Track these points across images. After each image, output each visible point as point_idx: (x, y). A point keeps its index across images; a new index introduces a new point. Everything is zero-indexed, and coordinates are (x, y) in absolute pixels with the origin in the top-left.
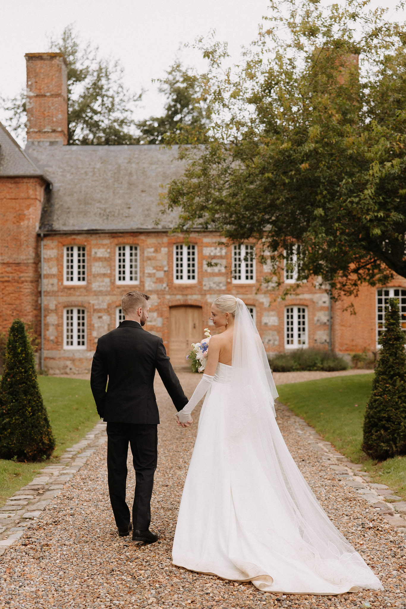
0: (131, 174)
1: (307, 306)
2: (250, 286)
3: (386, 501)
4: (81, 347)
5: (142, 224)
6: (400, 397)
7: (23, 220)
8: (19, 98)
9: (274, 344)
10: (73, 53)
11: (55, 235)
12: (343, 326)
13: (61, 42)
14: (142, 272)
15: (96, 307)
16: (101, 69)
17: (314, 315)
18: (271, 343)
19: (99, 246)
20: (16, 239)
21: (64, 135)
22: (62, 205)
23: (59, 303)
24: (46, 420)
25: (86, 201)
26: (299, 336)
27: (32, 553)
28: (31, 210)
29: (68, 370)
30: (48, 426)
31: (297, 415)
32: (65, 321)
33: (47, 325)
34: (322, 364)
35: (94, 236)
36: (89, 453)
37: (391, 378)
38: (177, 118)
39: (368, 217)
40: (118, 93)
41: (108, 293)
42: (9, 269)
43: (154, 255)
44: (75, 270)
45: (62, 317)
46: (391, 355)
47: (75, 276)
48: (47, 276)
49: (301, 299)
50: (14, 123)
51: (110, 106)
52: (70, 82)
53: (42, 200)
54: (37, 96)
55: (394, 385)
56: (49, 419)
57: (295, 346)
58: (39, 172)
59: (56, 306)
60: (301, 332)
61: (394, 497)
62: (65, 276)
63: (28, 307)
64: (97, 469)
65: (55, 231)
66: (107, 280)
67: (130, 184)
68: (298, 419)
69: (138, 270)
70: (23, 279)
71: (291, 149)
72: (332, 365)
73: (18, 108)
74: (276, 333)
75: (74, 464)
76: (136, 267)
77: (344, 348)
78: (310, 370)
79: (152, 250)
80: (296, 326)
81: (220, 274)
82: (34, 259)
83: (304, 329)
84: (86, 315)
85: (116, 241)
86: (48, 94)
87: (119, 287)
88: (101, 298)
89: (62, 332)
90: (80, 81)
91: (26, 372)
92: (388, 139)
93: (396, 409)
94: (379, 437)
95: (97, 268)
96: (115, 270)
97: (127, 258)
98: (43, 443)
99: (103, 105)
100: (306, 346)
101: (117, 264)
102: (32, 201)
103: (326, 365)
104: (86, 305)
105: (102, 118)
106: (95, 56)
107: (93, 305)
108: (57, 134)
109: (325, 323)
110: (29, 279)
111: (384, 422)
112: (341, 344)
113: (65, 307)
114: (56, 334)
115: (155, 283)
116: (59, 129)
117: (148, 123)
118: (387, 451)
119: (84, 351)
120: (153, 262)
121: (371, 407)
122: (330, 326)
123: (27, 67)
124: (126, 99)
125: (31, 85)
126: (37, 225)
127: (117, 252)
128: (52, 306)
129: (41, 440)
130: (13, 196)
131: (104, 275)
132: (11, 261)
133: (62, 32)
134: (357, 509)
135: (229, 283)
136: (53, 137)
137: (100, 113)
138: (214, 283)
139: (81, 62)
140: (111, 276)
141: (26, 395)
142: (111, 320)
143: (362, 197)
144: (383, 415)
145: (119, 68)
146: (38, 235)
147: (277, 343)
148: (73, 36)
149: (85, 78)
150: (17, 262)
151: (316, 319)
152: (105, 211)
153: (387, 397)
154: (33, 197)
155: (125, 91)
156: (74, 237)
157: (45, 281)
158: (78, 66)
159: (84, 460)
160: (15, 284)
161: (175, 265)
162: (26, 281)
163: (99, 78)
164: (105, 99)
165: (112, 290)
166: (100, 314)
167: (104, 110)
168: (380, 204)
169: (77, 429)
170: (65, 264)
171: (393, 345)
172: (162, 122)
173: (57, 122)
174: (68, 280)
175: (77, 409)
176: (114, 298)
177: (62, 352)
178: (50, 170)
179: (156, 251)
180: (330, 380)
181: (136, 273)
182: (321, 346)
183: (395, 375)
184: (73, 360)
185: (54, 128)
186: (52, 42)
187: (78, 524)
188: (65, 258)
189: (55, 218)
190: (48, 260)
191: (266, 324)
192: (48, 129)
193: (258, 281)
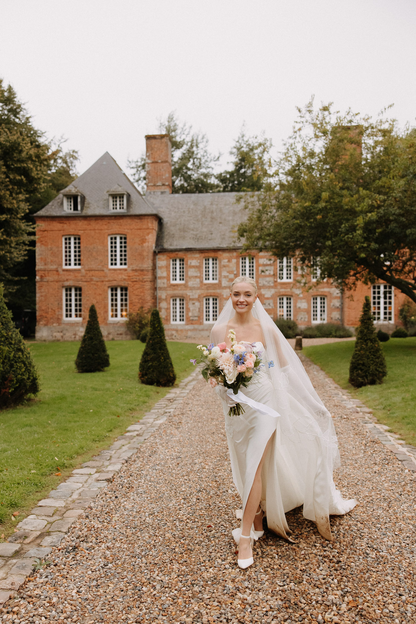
0: (212, 212)
1: (326, 296)
2: (289, 283)
3: (357, 407)
4: (182, 323)
5: (220, 244)
6: (370, 352)
7: (145, 243)
8: (140, 160)
9: (304, 321)
10: (174, 131)
11: (165, 252)
12: (349, 308)
13: (167, 124)
14: (220, 274)
15: (191, 297)
16: (193, 140)
17: (331, 302)
18: (303, 320)
19: (192, 258)
20: (140, 254)
21: (170, 187)
22: (169, 233)
23: (168, 295)
24: (171, 364)
25: (184, 230)
26: (321, 315)
27: (173, 426)
28: (150, 236)
29: (174, 337)
30: (173, 367)
31: (316, 364)
32: (172, 306)
33: (161, 309)
34: (335, 333)
35: (189, 253)
36: (194, 383)
37: (365, 341)
38: (243, 171)
39: (358, 246)
40: (204, 156)
41: (198, 289)
42: (136, 274)
43: (227, 264)
44: (178, 274)
45: (170, 304)
46: (365, 328)
47: (178, 277)
48: (160, 278)
49: (322, 292)
50: (137, 177)
51: (198, 164)
52: (173, 149)
53: (157, 229)
54: (153, 163)
55: (367, 345)
56: (173, 363)
57: (318, 322)
58: (154, 212)
59: (166, 296)
60: (322, 313)
61: (361, 405)
62: (171, 277)
63: (149, 298)
64: (200, 390)
65: (165, 249)
66: (198, 280)
67: (212, 218)
68: (315, 366)
69: (218, 273)
70: (145, 280)
71: (311, 206)
72: (342, 333)
73: (139, 167)
74: (305, 313)
75: (187, 388)
76: (216, 271)
77: (350, 323)
78: (327, 337)
79: (226, 260)
80: (319, 309)
81: (269, 276)
82: (152, 267)
83: (324, 311)
84: (184, 302)
85: (203, 255)
86: (160, 161)
87: (205, 285)
88: (194, 291)
89: (170, 313)
90: (179, 148)
91: (160, 337)
92: (370, 199)
93: (368, 359)
94: (358, 375)
95: (192, 272)
96: (203, 274)
97: (211, 265)
98: (170, 377)
99: (194, 163)
100: (325, 322)
101: (204, 269)
102: (151, 231)
103: (338, 334)
104: (185, 296)
105: (193, 173)
106: (189, 132)
107: (189, 296)
108: (166, 187)
109: (338, 307)
110: (149, 280)
111: (361, 366)
112: (349, 321)
113: (171, 297)
114: (166, 314)
115: (228, 281)
116: (167, 184)
117: (223, 175)
118: (362, 382)
119: (183, 325)
120: (227, 268)
121: (353, 358)
122: (341, 309)
123: (147, 144)
124: (209, 160)
125: (149, 156)
126: (154, 245)
127: (204, 262)
128: (164, 297)
129: (169, 375)
130: (138, 227)
131: (196, 277)
132: (138, 268)
133: (167, 117)
134: (340, 410)
135: (276, 282)
136: (163, 189)
137: (192, 169)
138: (266, 281)
139: (179, 136)
140: (200, 277)
141: (160, 350)
142: (200, 305)
143: (355, 234)
144: (360, 362)
145: (205, 140)
146: (155, 252)
147: (306, 320)
148: (174, 119)
149: (182, 146)
150: (141, 269)
151: (332, 304)
152: (196, 236)
153: (362, 352)
154: (151, 228)
155: (208, 155)
156: (177, 253)
157: (159, 281)
158: (178, 139)
159: (192, 386)
160: (141, 283)
161: (241, 270)
162: (147, 281)
163: (192, 146)
164: (195, 160)
165: (201, 286)
166: (194, 302)
167: (196, 168)
168: (365, 238)
169: (186, 371)
170: (171, 270)
171: (366, 323)
172: (232, 174)
173: (165, 179)
174: (173, 280)
175: (184, 360)
176: (202, 292)
177: (170, 325)
178: (161, 210)
179: (229, 261)
180: (339, 343)
181: (216, 275)
182: (335, 322)
183: (367, 340)
184: (177, 331)
185: (164, 183)
186: (161, 124)
187: (194, 415)
188: (171, 266)
189: (165, 241)
190: (161, 268)
191: (299, 308)
192: (159, 183)
193: (294, 280)
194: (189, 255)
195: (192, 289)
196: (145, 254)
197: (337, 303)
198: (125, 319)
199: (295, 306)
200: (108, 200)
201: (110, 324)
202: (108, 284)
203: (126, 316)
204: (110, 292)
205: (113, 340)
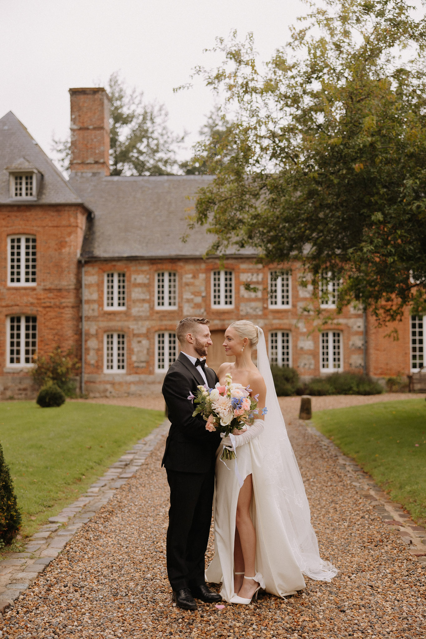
0: (170, 203)
1: (342, 331)
2: (286, 311)
4: (121, 371)
5: (180, 251)
7: (64, 247)
9: (309, 368)
11: (96, 261)
12: (377, 350)
14: (181, 297)
15: (135, 332)
16: (146, 113)
17: (349, 339)
18: (307, 367)
19: (138, 272)
20: (57, 265)
21: (107, 166)
22: (103, 233)
23: (100, 328)
25: (126, 229)
26: (335, 360)
28: (72, 237)
29: (108, 394)
32: (105, 346)
33: (88, 349)
34: (358, 387)
35: (133, 264)
40: (163, 135)
41: (147, 319)
42: (50, 295)
43: (192, 281)
44: (116, 296)
45: (102, 342)
47: (116, 301)
48: (88, 302)
49: (336, 324)
51: (155, 147)
53: (84, 228)
54: (80, 129)
57: (330, 370)
58: (80, 201)
59: (97, 330)
60: (337, 356)
62: (105, 301)
63: (69, 332)
65: (95, 258)
66: (146, 305)
69: (177, 295)
70: (64, 305)
72: (367, 389)
74: (311, 357)
76: (175, 292)
77: (379, 372)
78: (346, 394)
79: (190, 276)
80: (331, 350)
81: (257, 299)
82: (76, 285)
83: (339, 354)
84: (125, 340)
85: (155, 267)
86: (91, 127)
87: (158, 312)
88: (140, 323)
89: (102, 356)
90: (126, 124)
95: (136, 294)
96: (154, 296)
97: (166, 283)
99: (148, 146)
100: (341, 370)
101: (156, 289)
102: (74, 229)
103: (361, 388)
104: (126, 330)
105: (148, 158)
106: (140, 101)
107: (133, 330)
108: (100, 166)
109: (360, 348)
110: (70, 305)
112: (376, 368)
113: (105, 332)
114: (96, 358)
115: (193, 308)
116: (102, 161)
119: (123, 375)
120: (191, 287)
123: (71, 101)
124: (169, 140)
125: (75, 118)
126: (79, 251)
127: (156, 278)
128: (93, 331)
130: (55, 223)
131: (143, 300)
132: (53, 287)
135: (266, 308)
136: (96, 168)
137: (146, 153)
138: (251, 308)
139: (127, 107)
140: (150, 301)
142: (150, 344)
145: (163, 112)
146: (80, 262)
147: (312, 367)
148: (119, 82)
149: (131, 121)
150: (59, 287)
151: (351, 343)
152: (145, 238)
154: (74, 224)
155: (169, 134)
156: (114, 263)
157: (86, 307)
160: (57, 309)
161: (212, 291)
162: (67, 307)
163: (144, 121)
164: (151, 140)
165: (151, 315)
166: (139, 339)
167: (151, 152)
170: (105, 290)
173: (99, 154)
174: (108, 305)
176: (153, 323)
177: (102, 375)
178: (92, 199)
179: (194, 277)
181: (175, 298)
182: (356, 370)
184: (113, 384)
185: (97, 160)
188: (106, 284)
189: (96, 245)
190: (89, 286)
191: (302, 348)
192: (91, 160)
193: (294, 306)
194: (133, 267)
195: (137, 319)
196: (64, 264)
197: (358, 341)
198: (32, 366)
199: (295, 346)
200: (8, 182)
201: (8, 373)
202: (5, 311)
203: (34, 361)
204: (8, 324)
205: (11, 398)
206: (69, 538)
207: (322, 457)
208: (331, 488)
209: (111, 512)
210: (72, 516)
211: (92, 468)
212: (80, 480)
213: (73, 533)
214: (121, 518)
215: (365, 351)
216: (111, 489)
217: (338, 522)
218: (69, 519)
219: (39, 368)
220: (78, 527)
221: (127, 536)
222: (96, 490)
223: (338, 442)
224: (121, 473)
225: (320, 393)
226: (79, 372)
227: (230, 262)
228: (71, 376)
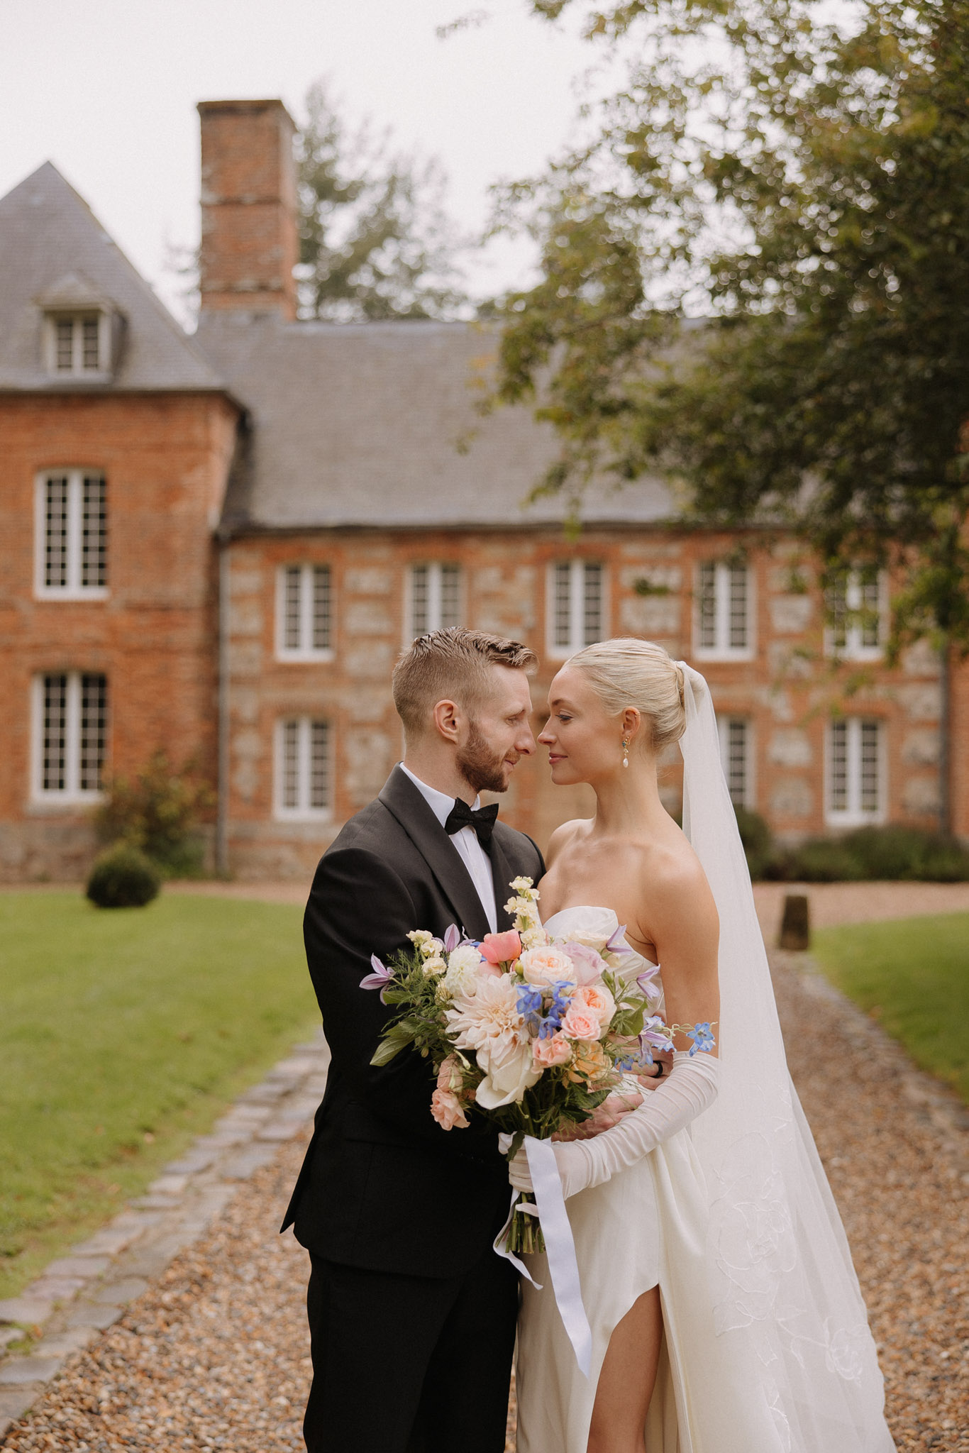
1: (884, 717)
2: (740, 666)
4: (318, 813)
7: (178, 500)
9: (798, 813)
11: (256, 537)
15: (356, 716)
17: (900, 739)
18: (792, 808)
19: (363, 565)
20: (160, 546)
22: (276, 466)
23: (265, 705)
26: (863, 791)
32: (279, 749)
33: (235, 760)
34: (925, 863)
35: (350, 543)
40: (434, 232)
42: (144, 620)
43: (499, 586)
45: (271, 740)
47: (307, 637)
48: (238, 639)
49: (867, 701)
51: (414, 261)
54: (224, 203)
57: (853, 818)
58: (217, 382)
59: (259, 711)
60: (869, 782)
62: (280, 637)
63: (187, 714)
65: (255, 527)
66: (382, 649)
70: (177, 645)
72: (950, 866)
74: (802, 785)
78: (892, 879)
79: (495, 574)
80: (854, 768)
81: (663, 635)
82: (206, 596)
83: (875, 776)
84: (331, 736)
85: (405, 552)
86: (248, 200)
88: (368, 694)
89: (271, 775)
90: (346, 204)
95: (359, 619)
97: (435, 593)
99: (399, 257)
100: (880, 818)
103: (935, 866)
104: (332, 710)
105: (397, 290)
106: (383, 146)
107: (349, 711)
108: (270, 297)
109: (930, 763)
110: (191, 645)
113: (279, 714)
116: (275, 283)
119: (324, 823)
120: (498, 603)
124: (451, 244)
125: (211, 177)
126: (213, 512)
127: (409, 579)
128: (247, 712)
130: (154, 440)
131: (376, 636)
132: (149, 600)
136: (260, 303)
137: (390, 278)
139: (348, 161)
140: (393, 638)
145: (437, 174)
146: (217, 538)
147: (806, 809)
149: (356, 196)
150: (163, 601)
151: (906, 749)
155: (449, 227)
156: (304, 542)
157: (230, 651)
158: (343, 172)
160: (158, 657)
162: (184, 650)
163: (390, 198)
164: (405, 245)
166: (365, 734)
170: (280, 608)
173: (269, 266)
174: (287, 646)
177: (270, 824)
179: (505, 577)
182: (920, 819)
184: (297, 846)
185: (263, 281)
188: (281, 595)
189: (257, 495)
190: (240, 599)
191: (779, 764)
192: (247, 282)
193: (762, 652)
194: (351, 551)
195: (361, 682)
196: (178, 543)
197: (925, 745)
198: (92, 799)
199: (762, 756)
200: (39, 337)
201: (36, 818)
202: (29, 660)
203: (100, 786)
204: (37, 694)
205: (44, 879)
206: (29, 1399)
207: (855, 1076)
208: (898, 1194)
209: (200, 1282)
210: (68, 1294)
211: (182, 1105)
212: (134, 1148)
213: (47, 1376)
214: (225, 1308)
215: (944, 769)
216: (223, 1180)
217: (945, 1344)
218: (57, 1309)
219: (115, 804)
220: (73, 1349)
221: (226, 1392)
222: (175, 1184)
223: (896, 1026)
224: (265, 1123)
225: (825, 877)
226: (211, 814)
227: (597, 539)
228: (193, 824)
